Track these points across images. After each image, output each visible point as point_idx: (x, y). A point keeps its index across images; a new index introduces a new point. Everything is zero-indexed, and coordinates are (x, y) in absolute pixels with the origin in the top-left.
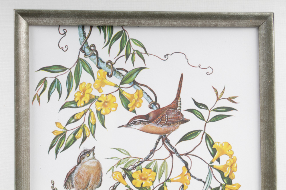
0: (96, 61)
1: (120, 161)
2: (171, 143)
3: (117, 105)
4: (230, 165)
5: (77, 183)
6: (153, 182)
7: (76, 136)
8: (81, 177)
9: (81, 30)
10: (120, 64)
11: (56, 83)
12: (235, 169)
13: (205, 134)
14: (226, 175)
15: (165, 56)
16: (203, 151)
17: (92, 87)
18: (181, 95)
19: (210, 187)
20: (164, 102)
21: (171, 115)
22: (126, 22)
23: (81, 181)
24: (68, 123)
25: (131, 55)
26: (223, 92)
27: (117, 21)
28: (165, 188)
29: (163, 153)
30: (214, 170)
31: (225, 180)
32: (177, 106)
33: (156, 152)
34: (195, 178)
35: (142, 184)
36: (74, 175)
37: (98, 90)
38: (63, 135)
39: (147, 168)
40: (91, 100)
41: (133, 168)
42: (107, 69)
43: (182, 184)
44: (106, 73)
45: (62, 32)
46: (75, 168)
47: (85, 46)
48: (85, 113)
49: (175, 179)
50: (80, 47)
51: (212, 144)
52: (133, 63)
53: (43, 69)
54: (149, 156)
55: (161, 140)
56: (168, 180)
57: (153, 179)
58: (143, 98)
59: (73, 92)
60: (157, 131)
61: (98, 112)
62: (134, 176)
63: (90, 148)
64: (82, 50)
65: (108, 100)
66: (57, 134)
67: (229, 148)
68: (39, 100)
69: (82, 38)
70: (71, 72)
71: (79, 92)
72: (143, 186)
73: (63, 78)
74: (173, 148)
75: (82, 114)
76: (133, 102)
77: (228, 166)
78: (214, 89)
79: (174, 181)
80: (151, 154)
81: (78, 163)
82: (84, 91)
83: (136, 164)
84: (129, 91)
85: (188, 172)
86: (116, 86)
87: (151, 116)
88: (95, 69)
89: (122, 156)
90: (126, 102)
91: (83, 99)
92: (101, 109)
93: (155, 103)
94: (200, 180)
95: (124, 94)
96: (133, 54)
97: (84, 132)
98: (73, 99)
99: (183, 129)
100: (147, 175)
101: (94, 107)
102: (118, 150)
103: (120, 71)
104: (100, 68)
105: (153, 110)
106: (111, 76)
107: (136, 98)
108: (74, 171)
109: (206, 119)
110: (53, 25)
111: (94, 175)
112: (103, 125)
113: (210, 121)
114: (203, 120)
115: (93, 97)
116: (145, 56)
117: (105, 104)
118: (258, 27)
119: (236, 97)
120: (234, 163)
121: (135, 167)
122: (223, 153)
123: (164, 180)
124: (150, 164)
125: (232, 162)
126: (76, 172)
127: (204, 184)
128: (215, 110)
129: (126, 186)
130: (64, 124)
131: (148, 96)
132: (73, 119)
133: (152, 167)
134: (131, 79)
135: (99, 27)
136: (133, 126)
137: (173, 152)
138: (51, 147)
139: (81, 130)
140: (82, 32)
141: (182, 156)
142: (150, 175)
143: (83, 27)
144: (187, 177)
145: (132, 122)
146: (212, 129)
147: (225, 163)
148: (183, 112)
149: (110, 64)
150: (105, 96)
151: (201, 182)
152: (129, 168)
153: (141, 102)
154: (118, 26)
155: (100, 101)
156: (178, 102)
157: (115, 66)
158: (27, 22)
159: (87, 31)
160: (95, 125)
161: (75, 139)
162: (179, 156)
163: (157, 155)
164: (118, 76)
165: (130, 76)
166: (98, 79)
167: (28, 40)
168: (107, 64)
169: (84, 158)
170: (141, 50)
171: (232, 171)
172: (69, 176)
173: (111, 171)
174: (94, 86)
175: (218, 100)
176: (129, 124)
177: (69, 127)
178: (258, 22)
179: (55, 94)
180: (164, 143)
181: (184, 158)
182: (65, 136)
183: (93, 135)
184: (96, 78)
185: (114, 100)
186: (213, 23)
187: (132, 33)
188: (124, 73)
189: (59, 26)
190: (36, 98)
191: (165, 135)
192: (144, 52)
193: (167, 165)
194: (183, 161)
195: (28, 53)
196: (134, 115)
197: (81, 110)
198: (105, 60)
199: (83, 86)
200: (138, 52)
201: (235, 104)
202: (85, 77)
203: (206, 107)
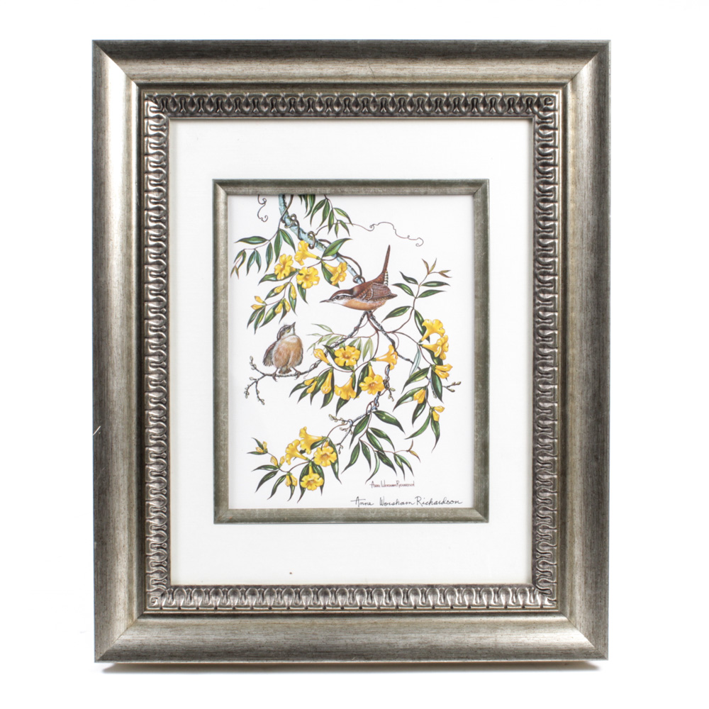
0: (297, 232)
1: (322, 338)
2: (377, 320)
3: (319, 278)
4: (441, 344)
5: (276, 360)
6: (357, 361)
7: (276, 310)
8: (280, 354)
9: (281, 199)
10: (324, 234)
11: (255, 255)
12: (446, 349)
13: (414, 311)
14: (436, 355)
15: (371, 227)
16: (412, 329)
17: (293, 259)
18: (388, 269)
19: (418, 368)
20: (370, 275)
21: (377, 289)
22: (328, 190)
23: (280, 358)
24: (268, 297)
25: (334, 226)
26: (434, 265)
27: (318, 190)
28: (370, 367)
29: (367, 330)
30: (423, 350)
31: (435, 361)
32: (384, 281)
33: (360, 330)
34: (403, 358)
35: (345, 362)
36: (274, 352)
37: (299, 262)
38: (262, 310)
39: (351, 345)
40: (292, 273)
41: (336, 346)
42: (308, 240)
43: (388, 364)
44: (307, 245)
45: (262, 202)
46: (274, 344)
47: (286, 216)
48: (285, 286)
49: (381, 358)
50: (280, 217)
51: (421, 322)
52: (336, 233)
53: (242, 240)
54: (353, 333)
55: (366, 316)
56: (373, 359)
57: (356, 357)
58: (347, 272)
59: (273, 264)
60: (362, 307)
61: (300, 286)
62: (336, 354)
63: (291, 324)
64: (282, 220)
65: (310, 273)
66: (256, 308)
67: (440, 327)
68: (237, 273)
69: (283, 207)
70: (270, 244)
71: (279, 264)
72: (347, 365)
73: (262, 249)
74: (379, 325)
75: (282, 288)
76: (337, 275)
77: (439, 345)
78: (425, 262)
79: (379, 360)
80: (355, 331)
81: (278, 340)
82: (284, 263)
83: (339, 342)
84: (332, 263)
85: (395, 350)
86: (318, 258)
87: (356, 291)
88: (296, 240)
89: (324, 333)
90: (328, 275)
91: (284, 272)
92: (302, 283)
93: (360, 277)
94: (408, 360)
95: (327, 266)
96: (337, 224)
97: (284, 306)
98: (272, 272)
99: (390, 305)
100: (350, 353)
101: (295, 280)
102: (320, 326)
103: (323, 243)
104: (301, 239)
105: (357, 284)
106: (313, 248)
107: (340, 271)
108: (273, 347)
109: (415, 295)
110: (253, 195)
111: (295, 352)
112: (304, 299)
113: (420, 297)
114: (412, 295)
115: (294, 270)
116: (349, 226)
117: (307, 277)
118: (473, 195)
119: (447, 271)
120: (446, 342)
121: (338, 344)
122: (433, 331)
123: (369, 359)
124: (354, 341)
125: (443, 341)
126: (275, 348)
127: (411, 364)
128: (425, 285)
129: (329, 364)
130: (263, 298)
131: (352, 269)
132: (273, 293)
133: (356, 345)
134: (334, 251)
135: (300, 196)
136: (336, 301)
137: (378, 329)
138: (250, 322)
139: (281, 305)
140: (282, 201)
141: (389, 334)
142: (353, 353)
143: (284, 196)
144: (394, 356)
145: (335, 297)
146: (423, 306)
147: (435, 343)
148: (390, 286)
149: (311, 235)
150: (306, 269)
151: (409, 362)
152: (331, 346)
153: (344, 275)
154: (321, 194)
155: (301, 274)
156: (384, 275)
157: (318, 237)
158: (226, 192)
159: (288, 200)
160: (296, 299)
161: (274, 314)
162: (386, 334)
163: (360, 333)
164: (321, 248)
165: (333, 248)
166: (299, 250)
167: (226, 210)
168: (309, 235)
169: (283, 334)
170: (345, 220)
171: (443, 351)
172: (269, 352)
173: (313, 348)
174: (295, 258)
175: (429, 273)
176: (331, 299)
177: (270, 301)
178: (472, 189)
179: (254, 266)
180: (369, 320)
181: (391, 335)
182: (264, 310)
183: (294, 310)
184: (297, 249)
185: (316, 273)
186: (422, 190)
187: (335, 202)
188: (327, 245)
189: (259, 195)
190: (235, 271)
191: (370, 312)
192: (348, 222)
193: (372, 344)
194: (390, 339)
195: (226, 224)
196: (337, 289)
197: (281, 283)
198: (307, 231)
199: (283, 258)
200: (341, 222)
201: (447, 278)
202: (285, 248)
203: (415, 282)
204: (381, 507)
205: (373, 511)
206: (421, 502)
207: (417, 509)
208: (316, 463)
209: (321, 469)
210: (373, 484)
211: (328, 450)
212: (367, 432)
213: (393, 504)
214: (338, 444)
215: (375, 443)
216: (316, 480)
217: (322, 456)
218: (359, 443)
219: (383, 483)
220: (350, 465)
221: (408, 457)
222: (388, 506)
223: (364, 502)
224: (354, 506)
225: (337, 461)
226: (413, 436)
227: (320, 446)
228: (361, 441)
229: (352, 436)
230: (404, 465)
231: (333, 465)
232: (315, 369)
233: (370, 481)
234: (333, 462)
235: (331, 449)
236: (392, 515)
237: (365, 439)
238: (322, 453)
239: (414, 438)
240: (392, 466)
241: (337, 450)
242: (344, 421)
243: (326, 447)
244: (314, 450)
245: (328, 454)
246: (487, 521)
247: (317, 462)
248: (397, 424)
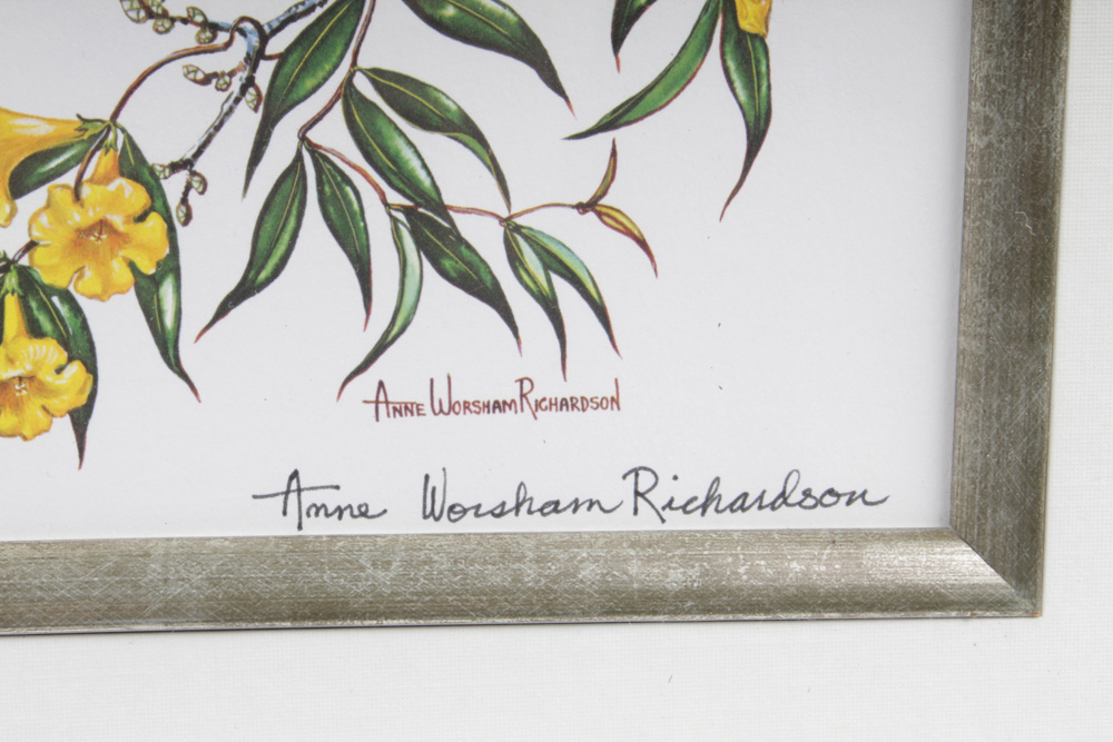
204: (431, 527)
205: (383, 550)
206: (658, 499)
207: (636, 541)
208: (46, 279)
209: (77, 310)
210: (381, 399)
211: (115, 201)
212: (348, 92)
213: (499, 512)
214: (175, 167)
215: (395, 159)
216: (47, 376)
217: (84, 233)
218: (299, 158)
219: (441, 392)
220: (246, 289)
221: (586, 242)
222: (470, 525)
223: (332, 500)
224: (272, 524)
225: (171, 266)
226: (614, 121)
227: (69, 178)
228: (314, 150)
229: (258, 116)
230: (565, 292)
231: (147, 290)
233: (366, 384)
234: (149, 269)
235: (134, 196)
236: (497, 577)
237: (335, 135)
238: (78, 218)
239: (621, 135)
240: (493, 297)
241: (173, 199)
242: (215, 28)
243: (107, 180)
244: (34, 200)
245: (118, 221)
246: (1034, 612)
247: (51, 269)
248: (526, 47)
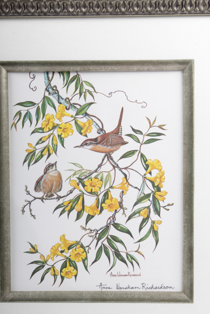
0: (57, 98)
1: (75, 173)
2: (114, 160)
3: (73, 131)
4: (159, 177)
5: (44, 188)
6: (100, 188)
7: (43, 153)
8: (46, 184)
9: (46, 75)
10: (76, 100)
11: (28, 114)
12: (163, 180)
13: (140, 154)
14: (156, 184)
15: (110, 94)
16: (139, 166)
17: (55, 117)
18: (122, 124)
19: (143, 193)
20: (109, 128)
21: (114, 138)
22: (78, 68)
23: (46, 186)
24: (37, 144)
25: (83, 94)
26: (154, 121)
27: (72, 68)
28: (109, 193)
29: (107, 167)
30: (147, 181)
31: (155, 188)
32: (119, 132)
33: (102, 166)
34: (132, 186)
35: (92, 189)
36: (42, 182)
37: (59, 119)
38: (33, 153)
39: (96, 178)
40: (54, 127)
41: (85, 178)
42: (65, 104)
43: (122, 191)
44: (65, 107)
45: (32, 77)
46: (42, 177)
47: (49, 86)
48: (49, 137)
49: (117, 187)
50: (45, 87)
51: (145, 161)
52: (85, 99)
53: (18, 104)
54: (97, 169)
55: (106, 157)
56: (111, 187)
57: (100, 186)
58: (93, 126)
59: (40, 121)
60: (104, 150)
61: (59, 136)
62: (86, 184)
63: (53, 162)
64: (47, 90)
65: (67, 127)
66: (29, 152)
67: (159, 164)
68: (16, 127)
69: (47, 81)
70: (39, 106)
71: (45, 121)
72: (93, 191)
73: (33, 111)
74: (115, 163)
75: (47, 137)
76: (85, 128)
77: (158, 178)
78: (148, 119)
79: (116, 188)
80: (99, 168)
81: (45, 173)
82: (49, 120)
83: (88, 175)
84: (82, 120)
85: (127, 181)
86: (72, 116)
87: (99, 140)
88: (57, 104)
89: (77, 169)
90: (80, 129)
91: (48, 126)
92: (61, 134)
93: (102, 130)
94: (136, 188)
95: (78, 122)
96: (85, 92)
97: (49, 150)
98: (41, 127)
99: (123, 149)
100: (95, 183)
101: (56, 132)
102: (74, 164)
103: (75, 106)
104: (60, 103)
105: (100, 135)
106: (68, 109)
107: (88, 125)
108: (41, 179)
109: (141, 142)
110: (26, 72)
111: (56, 183)
112: (63, 146)
113: (144, 143)
114: (139, 142)
115: (56, 125)
116: (94, 94)
117: (64, 130)
118: (183, 71)
119: (164, 125)
120: (163, 175)
121: (87, 177)
122: (154, 168)
123: (109, 187)
124: (98, 175)
125: (161, 175)
126: (43, 180)
127: (139, 191)
128: (148, 135)
129: (80, 191)
130: (34, 145)
131: (97, 124)
132: (41, 141)
133: (99, 177)
134: (84, 112)
135: (59, 73)
136: (85, 147)
137: (115, 166)
138: (25, 161)
139: (46, 149)
140: (47, 76)
141: (122, 170)
142: (97, 183)
143: (48, 73)
144: (126, 185)
145: (84, 144)
146: (147, 150)
147: (155, 176)
148: (123, 136)
149: (68, 100)
150: (64, 124)
151: (137, 190)
152: (82, 178)
153: (91, 128)
154: (74, 71)
155: (61, 128)
156: (119, 128)
157: (72, 102)
158: (6, 70)
159: (50, 75)
160: (57, 145)
161: (42, 156)
162: (120, 170)
163: (103, 169)
164: (74, 109)
165: (83, 109)
166: (59, 111)
167: (7, 83)
168: (65, 100)
169: (48, 170)
170: (91, 90)
171: (161, 182)
172: (38, 182)
173: (69, 179)
174: (56, 117)
175: (150, 127)
176: (82, 145)
177: (38, 147)
178: (182, 67)
179: (27, 122)
180: (108, 160)
181: (124, 171)
182: (35, 153)
183: (56, 153)
184: (57, 110)
185: (70, 127)
186: (146, 68)
187: (84, 77)
188: (78, 107)
189: (30, 72)
190: (14, 126)
191: (110, 154)
192: (93, 91)
193: (111, 176)
194: (123, 173)
195: (7, 93)
196: (86, 138)
197: (46, 134)
198: (64, 97)
199: (48, 117)
200: (88, 91)
201: (164, 130)
202: (49, 110)
203: (141, 133)
204: (117, 290)
205: (111, 293)
206: (146, 287)
207: (143, 292)
208: (72, 260)
209: (75, 263)
210: (111, 274)
211: (80, 251)
212: (107, 238)
213: (126, 288)
214: (87, 247)
215: (113, 246)
216: (72, 271)
217: (76, 254)
218: (101, 245)
219: (119, 274)
220: (95, 261)
221: (136, 255)
222: (122, 290)
223: (106, 287)
224: (98, 289)
225: (86, 258)
226: (139, 241)
227: (75, 248)
228: (103, 244)
229: (97, 241)
230: (134, 262)
231: (84, 261)
232: (71, 194)
233: (110, 272)
234: (84, 259)
235: (82, 250)
236: (125, 297)
237: (106, 243)
238: (76, 252)
239: (140, 243)
240: (125, 262)
241: (87, 250)
242: (92, 230)
243: (79, 248)
244: (71, 250)
245: (80, 253)
246: (192, 302)
247: (72, 258)
248: (129, 232)
